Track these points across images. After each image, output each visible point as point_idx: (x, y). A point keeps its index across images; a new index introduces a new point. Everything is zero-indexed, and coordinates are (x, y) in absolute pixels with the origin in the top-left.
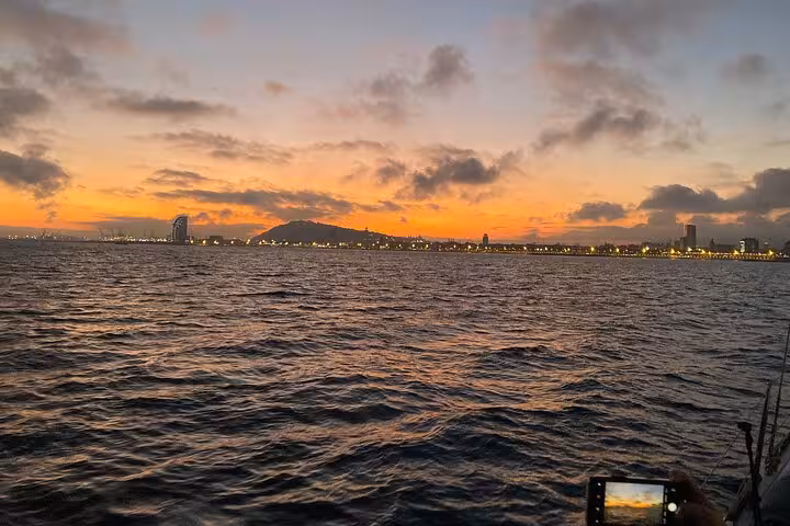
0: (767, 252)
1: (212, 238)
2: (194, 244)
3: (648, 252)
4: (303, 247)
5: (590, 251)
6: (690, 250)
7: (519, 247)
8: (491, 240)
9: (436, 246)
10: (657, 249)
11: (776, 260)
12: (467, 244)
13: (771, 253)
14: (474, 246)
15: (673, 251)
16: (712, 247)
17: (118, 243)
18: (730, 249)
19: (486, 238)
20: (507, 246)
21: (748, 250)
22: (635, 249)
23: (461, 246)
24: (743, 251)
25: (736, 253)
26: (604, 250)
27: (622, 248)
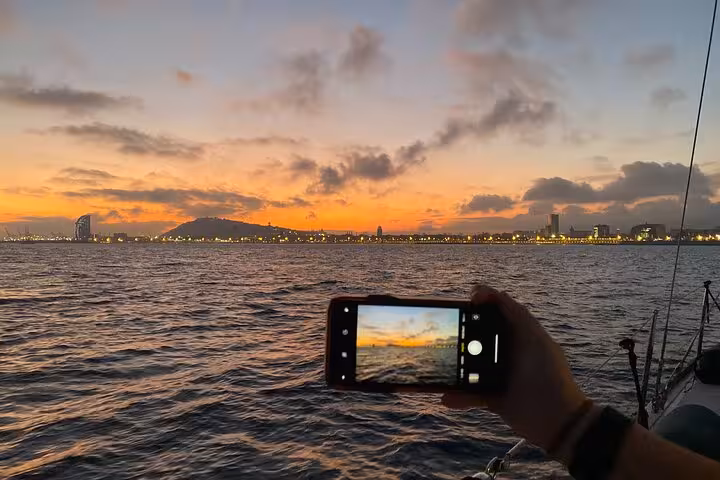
0: (616, 237)
1: (117, 236)
2: (98, 242)
3: (517, 239)
4: (205, 242)
5: (467, 240)
6: (553, 236)
7: (405, 237)
8: (385, 232)
9: (334, 239)
10: (525, 236)
11: (622, 243)
12: (361, 236)
13: (619, 237)
14: (366, 237)
15: (538, 238)
16: (573, 233)
17: (23, 242)
18: (585, 234)
19: (380, 230)
20: (395, 237)
21: (600, 236)
22: (507, 237)
23: (355, 238)
24: (596, 236)
25: (591, 238)
26: (479, 239)
27: (495, 236)
